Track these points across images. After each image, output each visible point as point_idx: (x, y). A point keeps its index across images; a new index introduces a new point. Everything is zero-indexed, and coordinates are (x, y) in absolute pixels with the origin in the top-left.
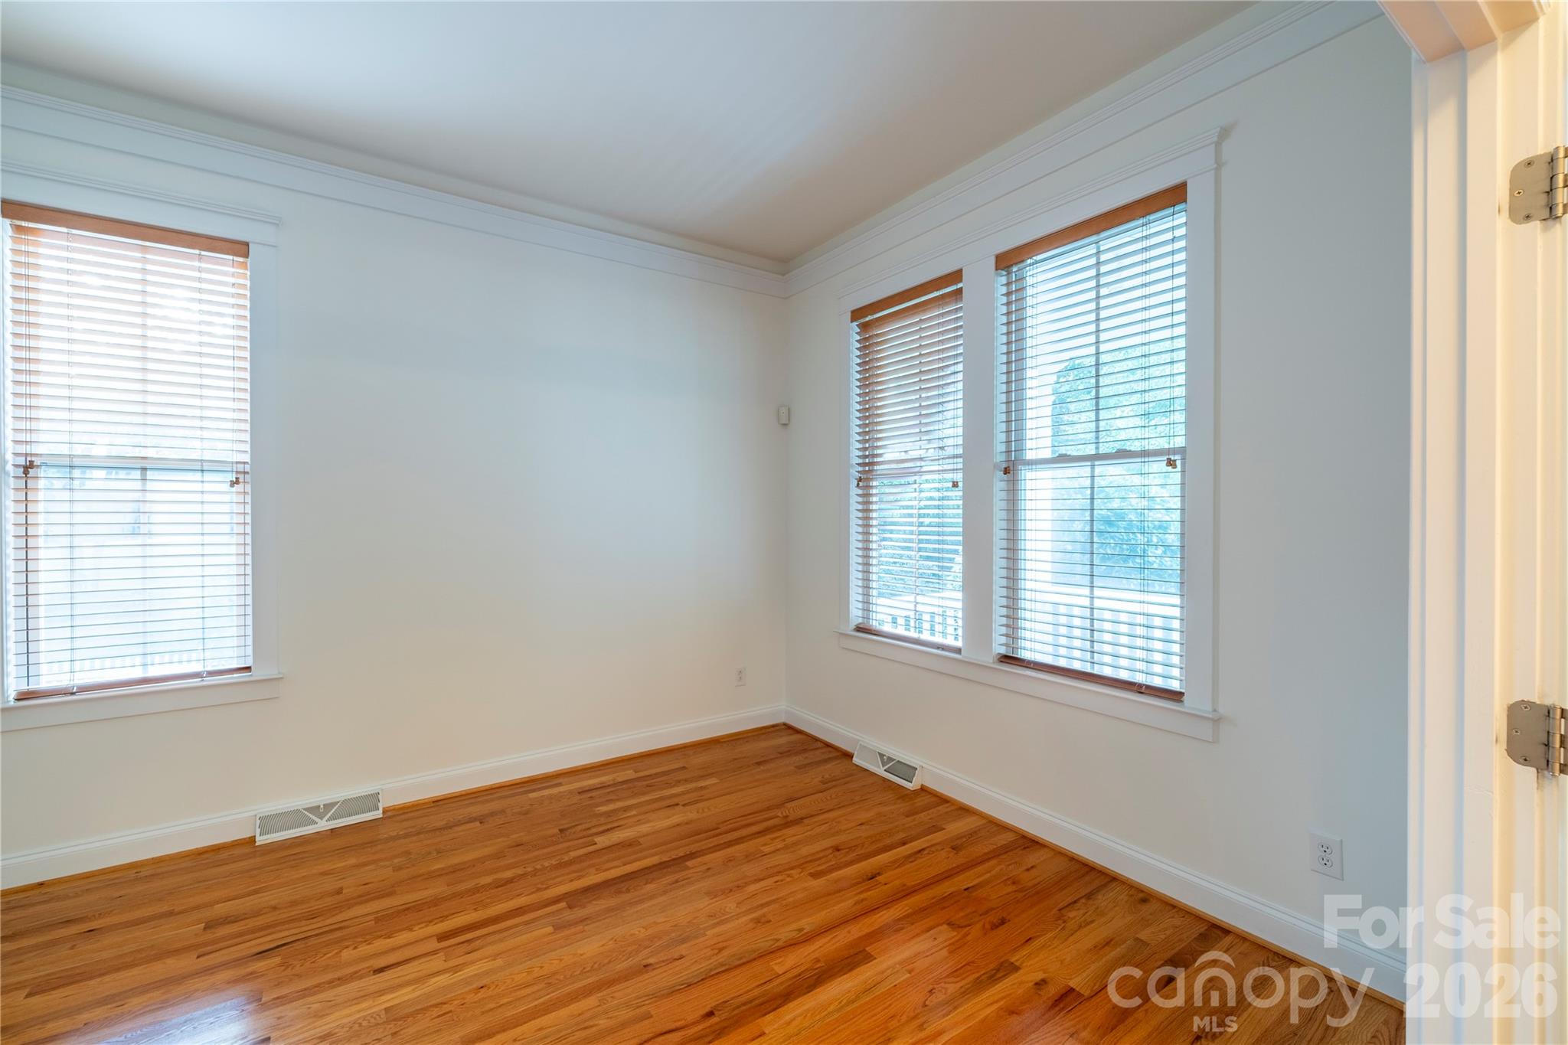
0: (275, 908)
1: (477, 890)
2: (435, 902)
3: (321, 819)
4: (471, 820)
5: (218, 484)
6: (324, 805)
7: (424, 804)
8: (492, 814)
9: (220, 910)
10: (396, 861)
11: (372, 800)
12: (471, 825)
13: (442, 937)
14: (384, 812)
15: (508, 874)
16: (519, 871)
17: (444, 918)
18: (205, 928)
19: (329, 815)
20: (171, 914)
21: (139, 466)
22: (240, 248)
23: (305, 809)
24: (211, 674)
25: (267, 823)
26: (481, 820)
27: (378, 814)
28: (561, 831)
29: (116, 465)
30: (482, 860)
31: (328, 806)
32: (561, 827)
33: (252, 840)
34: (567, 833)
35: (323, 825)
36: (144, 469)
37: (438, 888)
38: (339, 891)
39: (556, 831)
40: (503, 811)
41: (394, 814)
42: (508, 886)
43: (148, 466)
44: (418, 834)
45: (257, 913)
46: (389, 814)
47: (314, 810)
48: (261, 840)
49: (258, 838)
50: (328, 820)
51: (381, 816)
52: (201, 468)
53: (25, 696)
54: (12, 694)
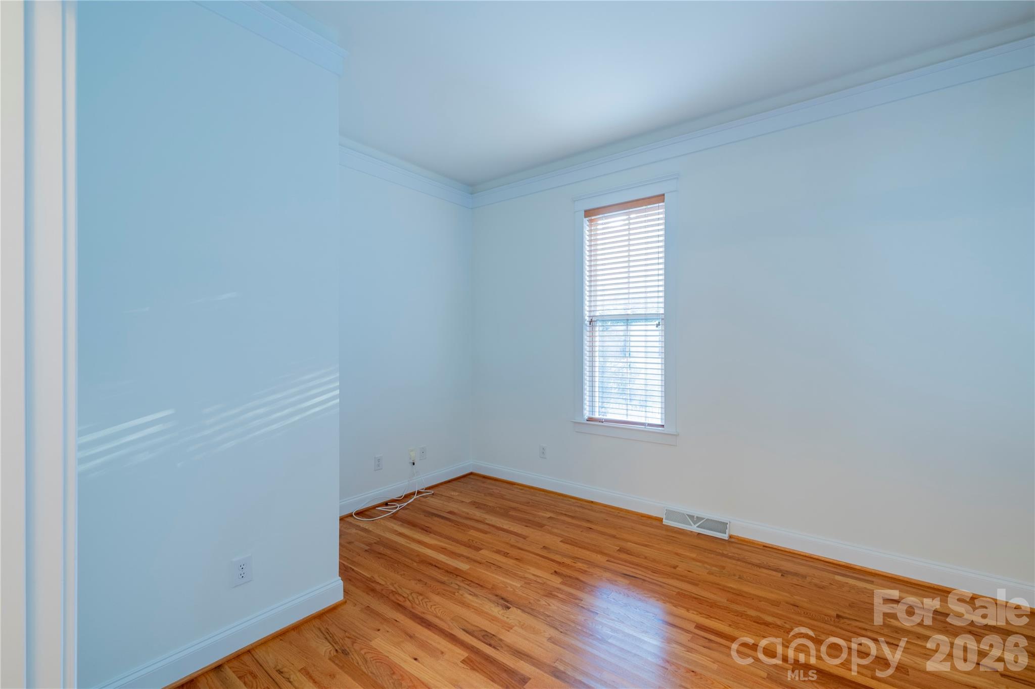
0: (646, 558)
1: (741, 615)
2: (713, 605)
3: (695, 524)
4: (776, 570)
5: (652, 326)
6: (697, 517)
7: (758, 544)
8: (796, 574)
9: (629, 545)
10: (714, 568)
11: (722, 526)
12: (774, 573)
13: (699, 627)
14: (731, 537)
15: (769, 619)
16: (779, 622)
17: (709, 617)
18: (618, 550)
19: (699, 523)
20: (614, 537)
21: (626, 318)
22: (660, 198)
23: (688, 515)
25: (670, 513)
26: (784, 573)
27: (725, 536)
28: (838, 616)
29: (617, 319)
30: (760, 599)
31: (699, 519)
32: (840, 614)
33: (661, 520)
34: (842, 621)
35: (694, 528)
36: (628, 320)
37: (720, 598)
38: (675, 567)
39: (834, 614)
40: (804, 577)
41: (733, 541)
42: (762, 626)
43: (629, 318)
44: (738, 560)
45: (638, 556)
46: (733, 540)
47: (691, 517)
48: (665, 522)
49: (664, 520)
50: (698, 527)
51: (727, 539)
52: (646, 318)
53: (590, 419)
54: (586, 417)
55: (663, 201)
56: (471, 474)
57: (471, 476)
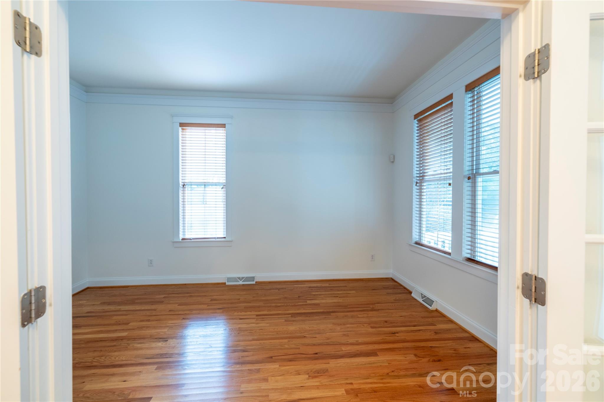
0: (225, 300)
1: (270, 306)
2: (259, 307)
3: (241, 281)
4: (276, 289)
5: (219, 188)
6: (242, 278)
7: (267, 282)
8: (282, 289)
9: (215, 297)
10: (254, 295)
11: (253, 278)
12: (276, 290)
13: (257, 315)
14: (256, 282)
15: (279, 305)
16: (282, 304)
17: (259, 311)
18: (211, 300)
19: (243, 280)
20: (205, 296)
21: (204, 184)
22: (223, 126)
23: (238, 278)
24: (218, 238)
25: (229, 279)
26: (279, 289)
27: (254, 283)
28: (299, 297)
29: (199, 184)
30: (275, 300)
31: (243, 278)
32: (299, 296)
33: (225, 283)
34: (300, 298)
35: (241, 283)
36: (205, 185)
37: (261, 304)
38: (239, 299)
39: (297, 296)
40: (285, 288)
41: (258, 283)
42: (278, 307)
43: (206, 184)
44: (262, 290)
45: (221, 300)
46: (257, 283)
47: (239, 278)
48: (227, 284)
49: (226, 283)
50: (242, 282)
51: (255, 283)
52: (216, 184)
53: (183, 239)
54: (181, 238)
55: (225, 128)
56: (88, 288)
57: (89, 290)
